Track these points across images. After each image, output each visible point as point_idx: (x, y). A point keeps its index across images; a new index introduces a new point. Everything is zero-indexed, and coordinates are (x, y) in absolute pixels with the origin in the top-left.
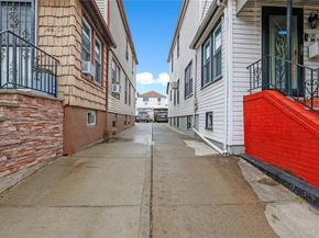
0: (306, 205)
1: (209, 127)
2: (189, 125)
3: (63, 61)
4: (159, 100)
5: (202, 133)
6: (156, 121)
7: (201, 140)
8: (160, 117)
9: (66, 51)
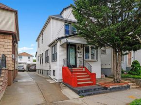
0: (71, 91)
1: (54, 75)
2: (48, 74)
3: (8, 56)
4: (29, 58)
5: (52, 77)
6: (29, 71)
7: (52, 79)
8: (31, 69)
9: (9, 53)
